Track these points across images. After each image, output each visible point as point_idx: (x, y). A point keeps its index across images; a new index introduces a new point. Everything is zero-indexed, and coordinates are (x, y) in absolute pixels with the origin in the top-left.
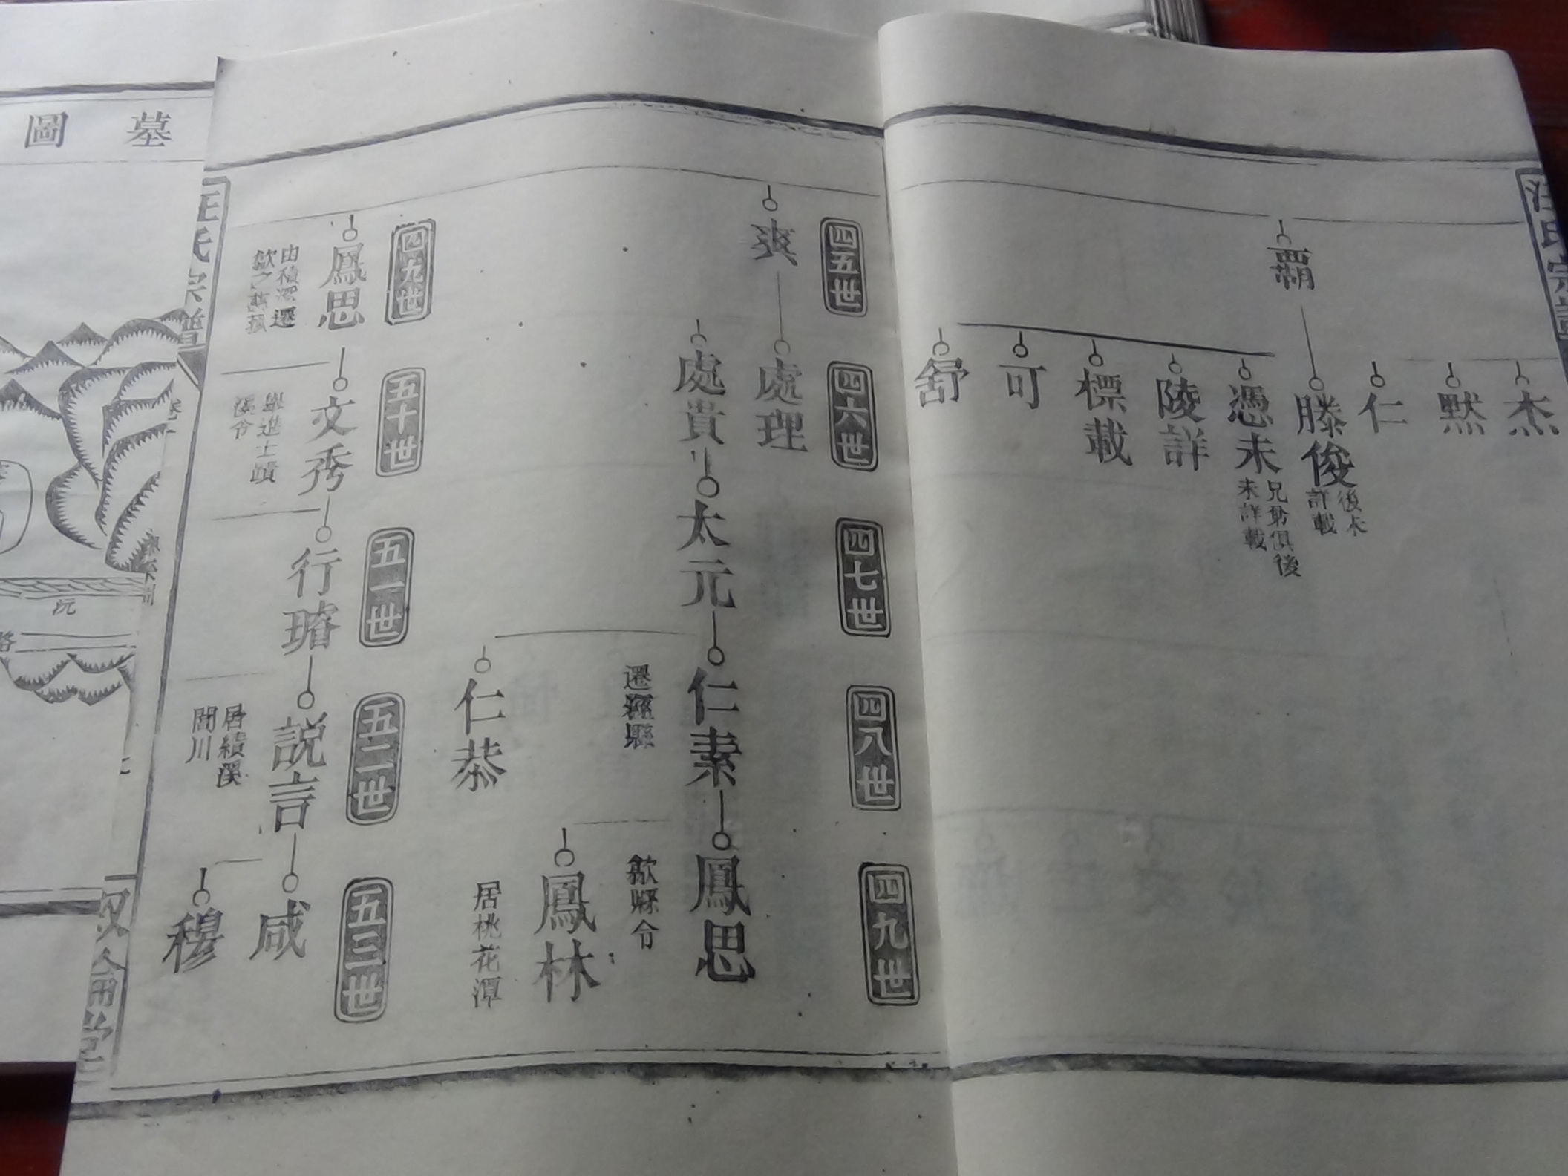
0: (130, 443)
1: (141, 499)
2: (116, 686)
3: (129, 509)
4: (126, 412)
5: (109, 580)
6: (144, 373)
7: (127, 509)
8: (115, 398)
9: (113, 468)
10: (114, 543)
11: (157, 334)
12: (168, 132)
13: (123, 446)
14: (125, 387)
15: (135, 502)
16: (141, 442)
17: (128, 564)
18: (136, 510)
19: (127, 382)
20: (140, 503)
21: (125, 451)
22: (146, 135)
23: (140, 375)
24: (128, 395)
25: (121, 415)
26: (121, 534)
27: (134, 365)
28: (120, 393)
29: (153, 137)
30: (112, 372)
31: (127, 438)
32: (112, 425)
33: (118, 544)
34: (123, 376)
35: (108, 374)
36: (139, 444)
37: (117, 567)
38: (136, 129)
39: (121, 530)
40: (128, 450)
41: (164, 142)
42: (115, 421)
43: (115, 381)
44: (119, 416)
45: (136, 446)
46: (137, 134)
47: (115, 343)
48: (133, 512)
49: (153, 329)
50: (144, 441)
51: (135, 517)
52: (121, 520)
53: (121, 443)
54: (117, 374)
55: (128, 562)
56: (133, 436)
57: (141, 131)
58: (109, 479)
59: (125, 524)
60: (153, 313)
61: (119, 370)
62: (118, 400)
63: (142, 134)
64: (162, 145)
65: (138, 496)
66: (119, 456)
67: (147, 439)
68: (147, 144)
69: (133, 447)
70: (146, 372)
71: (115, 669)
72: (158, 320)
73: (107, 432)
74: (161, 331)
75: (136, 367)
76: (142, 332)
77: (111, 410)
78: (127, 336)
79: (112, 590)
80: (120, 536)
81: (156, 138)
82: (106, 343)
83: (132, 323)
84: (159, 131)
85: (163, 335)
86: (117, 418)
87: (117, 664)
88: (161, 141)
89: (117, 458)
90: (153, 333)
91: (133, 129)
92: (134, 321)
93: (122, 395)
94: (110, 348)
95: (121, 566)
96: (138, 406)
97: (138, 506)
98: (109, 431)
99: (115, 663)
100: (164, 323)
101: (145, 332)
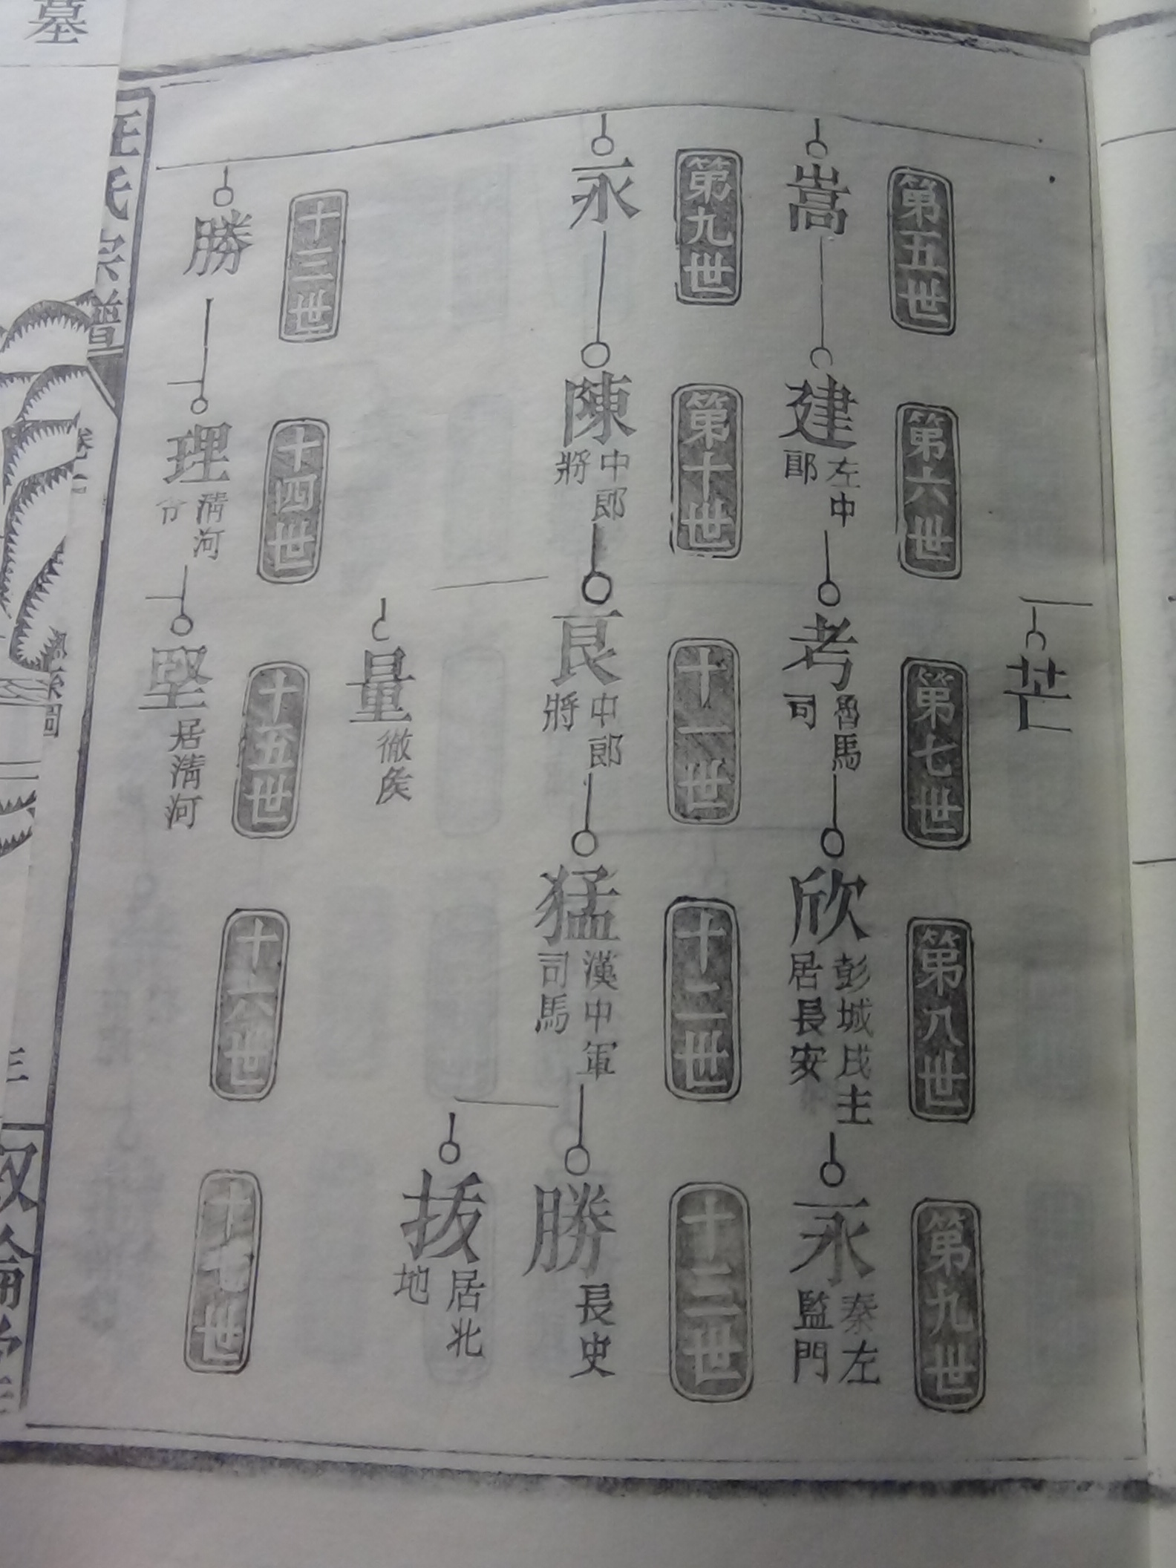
0: (39, 484)
1: (55, 565)
2: (26, 833)
3: (40, 581)
4: (33, 438)
5: (14, 682)
6: (55, 380)
7: (36, 579)
8: (18, 418)
9: (18, 521)
10: (21, 628)
11: (73, 324)
12: (83, 22)
13: (30, 487)
14: (32, 401)
15: (46, 571)
16: (54, 483)
17: (38, 659)
18: (49, 582)
19: (33, 394)
20: (53, 572)
21: (33, 495)
22: (53, 27)
23: (50, 383)
24: (36, 413)
25: (27, 442)
26: (29, 615)
27: (43, 370)
28: (24, 410)
29: (63, 29)
30: (15, 379)
31: (34, 476)
32: (15, 457)
33: (25, 630)
34: (28, 385)
35: (8, 381)
36: (50, 485)
37: (25, 664)
38: (42, 15)
39: (29, 609)
40: (36, 493)
41: (79, 37)
42: (20, 451)
43: (18, 391)
44: (24, 444)
45: (47, 488)
46: (41, 25)
47: (17, 335)
48: (45, 585)
49: (67, 316)
50: (57, 481)
51: (47, 593)
52: (29, 595)
53: (27, 483)
54: (21, 382)
55: (40, 657)
56: (43, 474)
57: (46, 20)
58: (13, 536)
59: (34, 601)
60: (66, 292)
61: (24, 376)
62: (21, 419)
63: (47, 24)
64: (75, 41)
65: (51, 561)
66: (25, 504)
67: (61, 478)
68: (56, 40)
69: (43, 490)
70: (58, 380)
71: (25, 809)
72: (73, 303)
73: (9, 467)
74: (77, 319)
75: (45, 372)
76: (53, 320)
77: (14, 435)
78: (33, 326)
79: (18, 696)
80: (27, 619)
81: (67, 31)
82: (5, 335)
83: (39, 306)
84: (71, 21)
85: (79, 325)
86: (22, 448)
87: (27, 803)
88: (72, 35)
89: (22, 505)
90: (66, 322)
91: (36, 18)
92: (41, 303)
93: (27, 412)
94: (11, 342)
95: (29, 662)
96: (48, 429)
97: (50, 577)
98: (12, 465)
99: (24, 801)
100: (80, 307)
101: (56, 320)
